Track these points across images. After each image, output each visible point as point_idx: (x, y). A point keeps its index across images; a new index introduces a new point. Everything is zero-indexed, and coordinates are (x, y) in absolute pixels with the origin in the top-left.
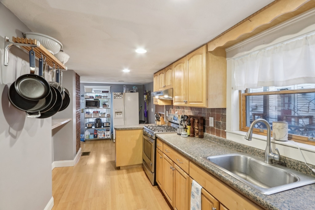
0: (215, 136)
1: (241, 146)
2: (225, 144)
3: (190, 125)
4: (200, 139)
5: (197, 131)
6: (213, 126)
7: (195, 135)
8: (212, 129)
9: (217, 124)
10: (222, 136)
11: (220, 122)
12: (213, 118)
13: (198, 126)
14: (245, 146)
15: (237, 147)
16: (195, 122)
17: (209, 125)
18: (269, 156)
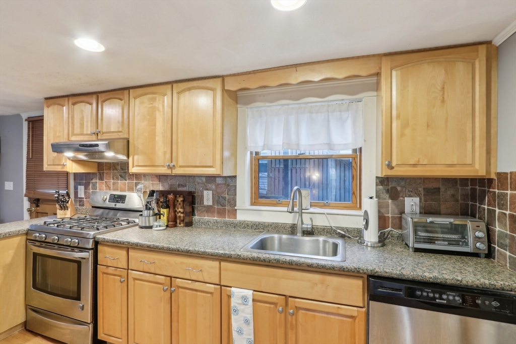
0: (216, 218)
1: (260, 225)
2: (235, 227)
3: (167, 207)
4: (186, 228)
5: (182, 215)
6: (210, 203)
7: (176, 223)
8: (209, 209)
9: (217, 199)
10: (229, 217)
11: (225, 197)
12: (210, 193)
13: (183, 207)
14: (267, 224)
15: (255, 227)
16: (178, 201)
17: (203, 203)
18: (302, 228)
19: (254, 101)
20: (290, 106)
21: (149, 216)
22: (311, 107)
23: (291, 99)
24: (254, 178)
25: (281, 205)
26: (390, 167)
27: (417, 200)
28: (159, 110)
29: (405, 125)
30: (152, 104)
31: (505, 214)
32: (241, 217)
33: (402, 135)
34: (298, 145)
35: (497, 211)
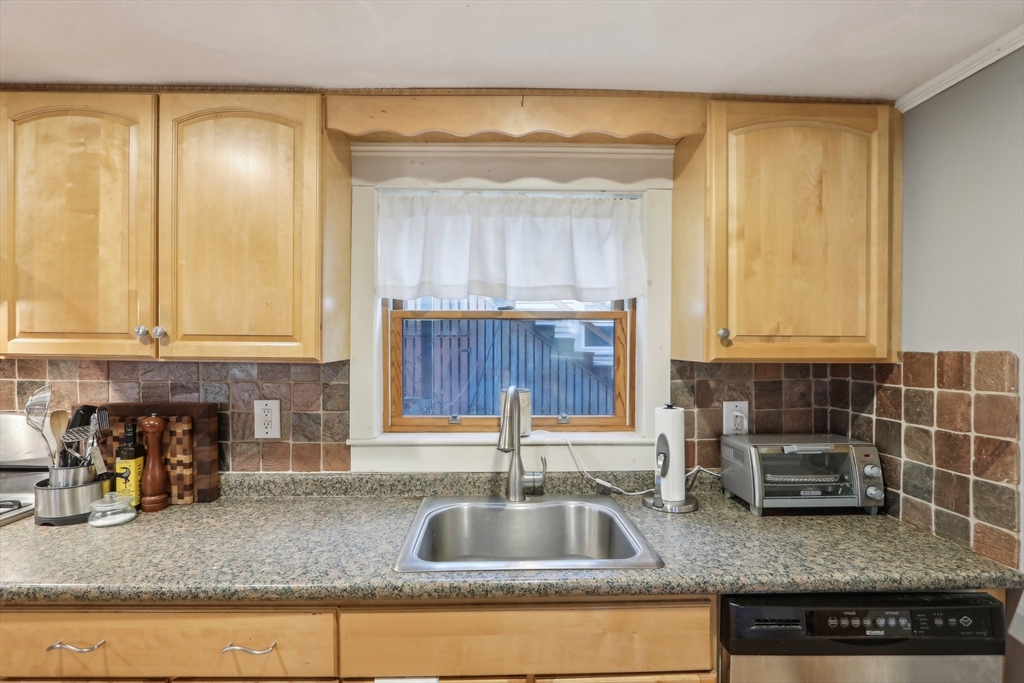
0: (290, 472)
1: (414, 482)
2: (346, 492)
3: (139, 452)
4: (203, 508)
5: (187, 472)
6: (274, 433)
7: (169, 495)
8: (270, 451)
9: (298, 423)
10: (328, 467)
11: (318, 417)
12: (274, 405)
13: (192, 451)
14: (431, 478)
15: (400, 487)
16: (172, 433)
17: (253, 434)
18: (521, 482)
19: (398, 174)
20: (486, 195)
21: (75, 484)
22: (535, 201)
23: (488, 177)
24: (392, 364)
25: (461, 428)
26: (726, 340)
27: (744, 405)
28: (109, 167)
29: (753, 252)
30: (82, 144)
31: (927, 432)
32: (361, 464)
33: (748, 274)
34: (504, 286)
35: (904, 424)
